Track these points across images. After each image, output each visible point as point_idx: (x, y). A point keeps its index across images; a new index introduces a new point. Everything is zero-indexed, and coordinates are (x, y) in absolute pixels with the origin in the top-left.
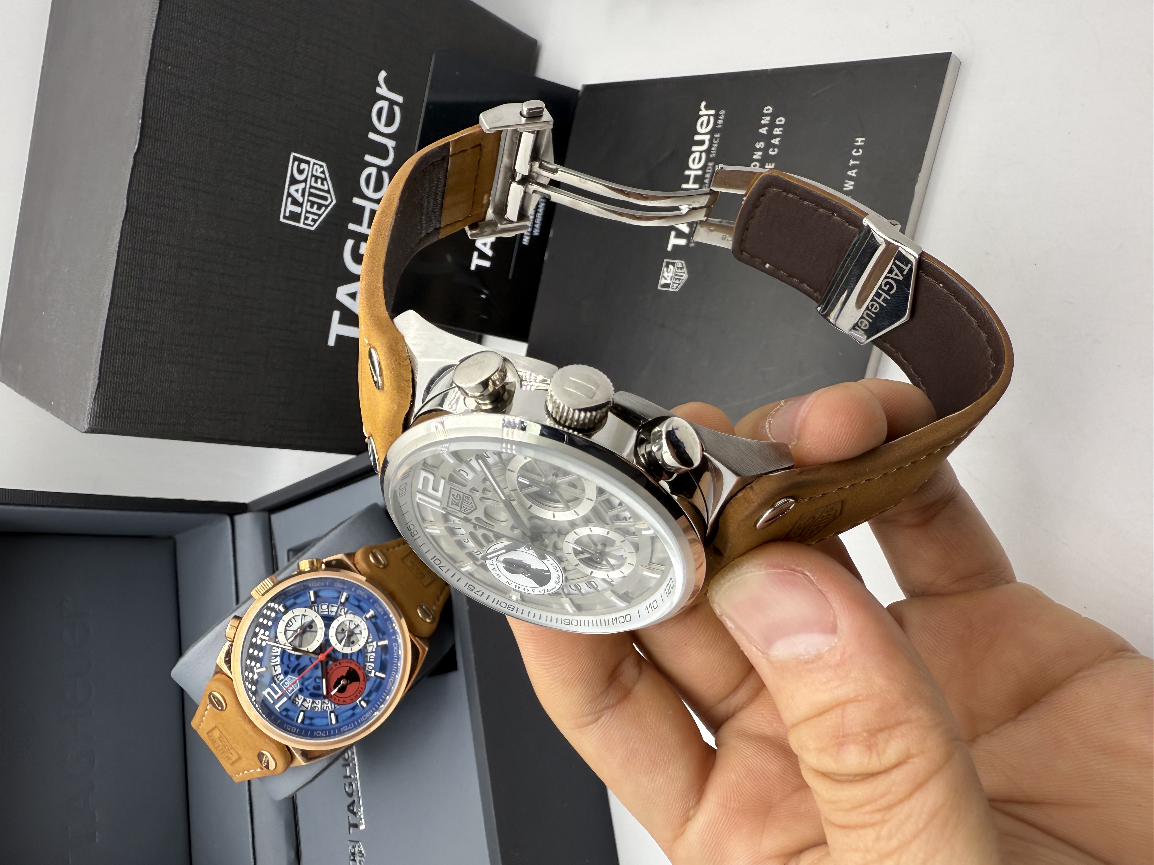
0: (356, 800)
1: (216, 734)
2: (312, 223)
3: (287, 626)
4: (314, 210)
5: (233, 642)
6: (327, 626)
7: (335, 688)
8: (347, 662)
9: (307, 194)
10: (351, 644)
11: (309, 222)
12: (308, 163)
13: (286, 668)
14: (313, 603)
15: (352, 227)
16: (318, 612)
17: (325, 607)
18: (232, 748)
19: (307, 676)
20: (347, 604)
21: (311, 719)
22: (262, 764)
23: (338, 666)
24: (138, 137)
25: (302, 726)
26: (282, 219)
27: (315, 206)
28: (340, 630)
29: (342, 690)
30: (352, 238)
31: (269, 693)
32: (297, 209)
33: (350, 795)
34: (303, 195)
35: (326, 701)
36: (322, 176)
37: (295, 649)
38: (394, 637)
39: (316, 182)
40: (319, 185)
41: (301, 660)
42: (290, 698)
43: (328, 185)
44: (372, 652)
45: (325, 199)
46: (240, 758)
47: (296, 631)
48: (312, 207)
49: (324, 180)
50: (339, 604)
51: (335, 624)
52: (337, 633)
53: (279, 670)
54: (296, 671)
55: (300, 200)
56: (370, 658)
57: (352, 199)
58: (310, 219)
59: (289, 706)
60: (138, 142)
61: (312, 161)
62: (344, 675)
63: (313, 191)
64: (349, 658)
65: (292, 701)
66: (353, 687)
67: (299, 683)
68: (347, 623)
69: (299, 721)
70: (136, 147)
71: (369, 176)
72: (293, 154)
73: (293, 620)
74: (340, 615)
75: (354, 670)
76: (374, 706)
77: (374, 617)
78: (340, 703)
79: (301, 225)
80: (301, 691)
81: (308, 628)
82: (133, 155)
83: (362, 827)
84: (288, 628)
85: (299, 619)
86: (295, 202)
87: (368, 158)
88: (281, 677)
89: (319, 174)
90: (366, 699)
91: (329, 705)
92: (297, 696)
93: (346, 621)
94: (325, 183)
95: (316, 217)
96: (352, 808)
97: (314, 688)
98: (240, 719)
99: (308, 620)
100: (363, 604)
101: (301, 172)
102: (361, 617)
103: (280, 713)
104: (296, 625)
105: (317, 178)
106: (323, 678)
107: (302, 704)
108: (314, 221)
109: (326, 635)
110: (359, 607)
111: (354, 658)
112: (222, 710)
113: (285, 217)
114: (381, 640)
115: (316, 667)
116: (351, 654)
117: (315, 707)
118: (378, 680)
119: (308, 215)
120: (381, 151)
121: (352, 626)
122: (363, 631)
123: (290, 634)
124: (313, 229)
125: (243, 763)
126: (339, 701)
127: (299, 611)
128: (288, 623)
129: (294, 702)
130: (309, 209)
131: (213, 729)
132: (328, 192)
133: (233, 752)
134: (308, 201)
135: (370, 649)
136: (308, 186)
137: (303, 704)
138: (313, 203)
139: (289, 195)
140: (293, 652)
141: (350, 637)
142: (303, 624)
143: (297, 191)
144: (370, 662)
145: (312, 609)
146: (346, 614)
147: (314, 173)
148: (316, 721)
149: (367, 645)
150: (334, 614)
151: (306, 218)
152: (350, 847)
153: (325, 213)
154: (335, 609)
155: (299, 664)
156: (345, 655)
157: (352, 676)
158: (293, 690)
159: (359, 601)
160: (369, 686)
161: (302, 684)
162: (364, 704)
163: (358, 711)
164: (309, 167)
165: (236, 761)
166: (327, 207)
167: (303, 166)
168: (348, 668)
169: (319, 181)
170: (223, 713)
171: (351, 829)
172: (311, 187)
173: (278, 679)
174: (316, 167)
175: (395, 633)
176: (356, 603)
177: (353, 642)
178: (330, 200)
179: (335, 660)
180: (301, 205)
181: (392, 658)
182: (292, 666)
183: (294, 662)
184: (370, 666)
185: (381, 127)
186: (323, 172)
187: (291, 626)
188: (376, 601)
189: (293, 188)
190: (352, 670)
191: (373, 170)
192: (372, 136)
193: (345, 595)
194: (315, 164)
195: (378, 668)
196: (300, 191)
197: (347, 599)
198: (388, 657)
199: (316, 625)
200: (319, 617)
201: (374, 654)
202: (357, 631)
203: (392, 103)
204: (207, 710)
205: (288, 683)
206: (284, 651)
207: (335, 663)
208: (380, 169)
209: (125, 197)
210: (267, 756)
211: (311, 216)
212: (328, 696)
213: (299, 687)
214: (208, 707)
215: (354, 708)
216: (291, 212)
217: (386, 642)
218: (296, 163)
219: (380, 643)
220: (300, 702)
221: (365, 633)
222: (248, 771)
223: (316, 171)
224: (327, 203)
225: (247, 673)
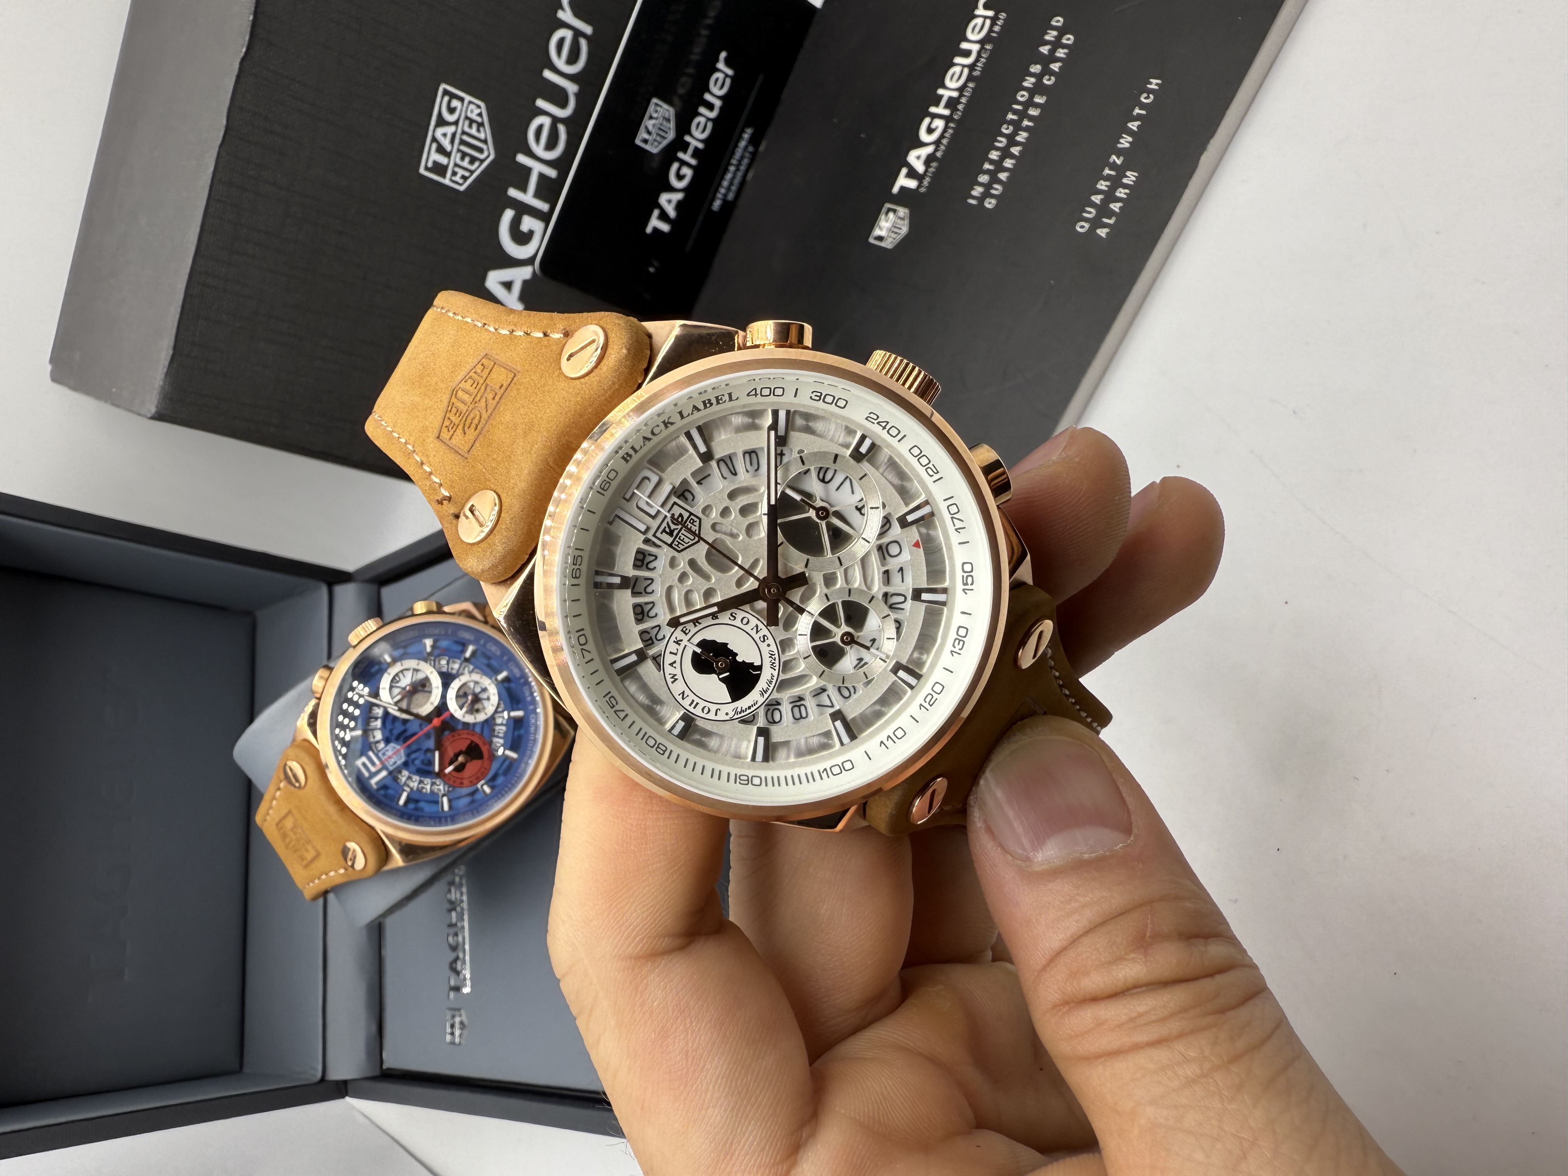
0: (461, 955)
1: (289, 823)
2: (461, 181)
3: (392, 681)
4: (466, 163)
5: (319, 699)
6: (446, 685)
7: (450, 764)
8: (468, 734)
9: (457, 141)
10: (474, 713)
11: (457, 178)
12: (462, 100)
13: (388, 734)
14: (430, 654)
15: (513, 193)
16: (434, 667)
17: (444, 662)
18: (309, 842)
19: (414, 747)
20: (473, 660)
21: (417, 801)
22: (346, 860)
23: (457, 737)
24: (247, 38)
25: (404, 810)
26: (422, 171)
27: (467, 159)
28: (461, 693)
29: (460, 769)
30: (512, 208)
31: (364, 764)
32: (443, 160)
33: (454, 948)
34: (452, 142)
35: (438, 781)
36: (479, 119)
37: (401, 710)
38: (531, 707)
39: (470, 126)
40: (473, 131)
41: (408, 725)
42: (390, 773)
43: (486, 133)
44: (502, 724)
45: (481, 150)
46: (318, 855)
47: (404, 689)
48: (462, 159)
49: (480, 125)
50: (463, 659)
51: (455, 685)
52: (458, 696)
53: (378, 735)
54: (402, 739)
55: (448, 147)
56: (499, 733)
57: (515, 156)
58: (459, 175)
59: (389, 782)
60: (246, 43)
61: (468, 98)
62: (464, 749)
63: (465, 138)
64: (471, 728)
65: (394, 775)
66: (473, 767)
67: (405, 752)
68: (472, 685)
69: (402, 802)
70: (244, 50)
71: (540, 129)
72: (443, 86)
73: (401, 675)
74: (462, 674)
75: (477, 745)
76: (499, 792)
77: (507, 680)
78: (455, 785)
79: (446, 181)
80: (406, 765)
81: (421, 687)
82: (239, 60)
83: (466, 990)
84: (393, 684)
85: (409, 674)
86: (441, 150)
87: (541, 103)
88: (381, 745)
89: (474, 116)
90: (490, 784)
91: (441, 787)
92: (400, 772)
93: (469, 682)
94: (482, 129)
95: (467, 174)
96: (454, 965)
97: (423, 762)
98: (323, 798)
99: (420, 676)
100: (493, 662)
101: (452, 110)
102: (491, 679)
103: (379, 789)
104: (406, 681)
105: (472, 121)
106: (436, 749)
107: (405, 782)
108: (465, 178)
109: (444, 696)
110: (489, 666)
111: (478, 729)
112: (300, 787)
113: (427, 169)
114: (513, 710)
115: (427, 736)
116: (474, 724)
117: (423, 788)
118: (507, 763)
119: (457, 169)
120: (558, 97)
121: (478, 690)
122: (492, 697)
123: (396, 691)
124: (462, 188)
125: (321, 864)
126: (454, 782)
127: (411, 663)
128: (394, 678)
129: (396, 779)
130: (458, 161)
131: (285, 817)
132: (485, 141)
133: (310, 848)
134: (459, 150)
135: (499, 721)
136: (459, 131)
137: (408, 782)
138: (464, 155)
139: (434, 139)
140: (398, 714)
141: (474, 701)
142: (414, 680)
143: (445, 135)
144: (498, 737)
145: (426, 662)
146: (471, 672)
147: (469, 115)
148: (422, 804)
149: (497, 715)
150: (454, 672)
151: (454, 174)
152: (449, 1014)
153: (479, 169)
154: (456, 666)
155: (405, 731)
156: (466, 725)
157: (474, 752)
158: (395, 763)
159: (489, 658)
160: (495, 766)
161: (408, 755)
162: (487, 789)
163: (478, 796)
164: (463, 105)
165: (312, 861)
166: (482, 161)
167: (455, 103)
168: (469, 742)
169: (475, 126)
170: (301, 793)
171: (452, 994)
172: (464, 133)
173: (376, 747)
174: (472, 107)
175: (534, 702)
176: (485, 661)
177: (478, 711)
178: (486, 154)
179: (453, 730)
180: (448, 155)
181: (527, 731)
182: (396, 732)
183: (399, 728)
184: (498, 741)
185: (560, 63)
186: (480, 115)
187: (398, 682)
188: (512, 658)
189: (440, 131)
190: (473, 744)
191: (546, 121)
192: (548, 74)
193: (470, 649)
194: (470, 102)
195: (509, 745)
196: (449, 136)
197: (474, 654)
198: (522, 732)
199: (431, 684)
200: (436, 674)
201: (504, 728)
202: (484, 696)
203: (578, 33)
204: (279, 789)
205: (389, 753)
206: (386, 714)
207: (454, 734)
208: (555, 120)
209: (225, 114)
210: (354, 851)
211: (461, 172)
212: (440, 775)
213: (403, 759)
214: (282, 785)
215: (473, 794)
216: (435, 163)
217: (519, 713)
218: (446, 98)
219: (513, 714)
220: (404, 779)
221: (495, 699)
222: (327, 874)
223: (472, 111)
224: (482, 157)
225: (337, 731)
